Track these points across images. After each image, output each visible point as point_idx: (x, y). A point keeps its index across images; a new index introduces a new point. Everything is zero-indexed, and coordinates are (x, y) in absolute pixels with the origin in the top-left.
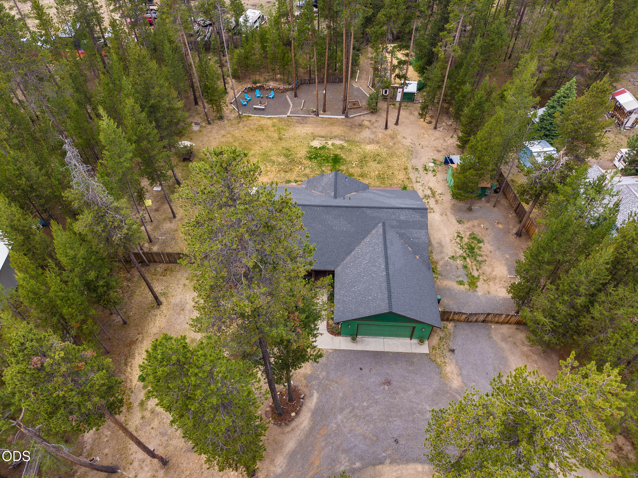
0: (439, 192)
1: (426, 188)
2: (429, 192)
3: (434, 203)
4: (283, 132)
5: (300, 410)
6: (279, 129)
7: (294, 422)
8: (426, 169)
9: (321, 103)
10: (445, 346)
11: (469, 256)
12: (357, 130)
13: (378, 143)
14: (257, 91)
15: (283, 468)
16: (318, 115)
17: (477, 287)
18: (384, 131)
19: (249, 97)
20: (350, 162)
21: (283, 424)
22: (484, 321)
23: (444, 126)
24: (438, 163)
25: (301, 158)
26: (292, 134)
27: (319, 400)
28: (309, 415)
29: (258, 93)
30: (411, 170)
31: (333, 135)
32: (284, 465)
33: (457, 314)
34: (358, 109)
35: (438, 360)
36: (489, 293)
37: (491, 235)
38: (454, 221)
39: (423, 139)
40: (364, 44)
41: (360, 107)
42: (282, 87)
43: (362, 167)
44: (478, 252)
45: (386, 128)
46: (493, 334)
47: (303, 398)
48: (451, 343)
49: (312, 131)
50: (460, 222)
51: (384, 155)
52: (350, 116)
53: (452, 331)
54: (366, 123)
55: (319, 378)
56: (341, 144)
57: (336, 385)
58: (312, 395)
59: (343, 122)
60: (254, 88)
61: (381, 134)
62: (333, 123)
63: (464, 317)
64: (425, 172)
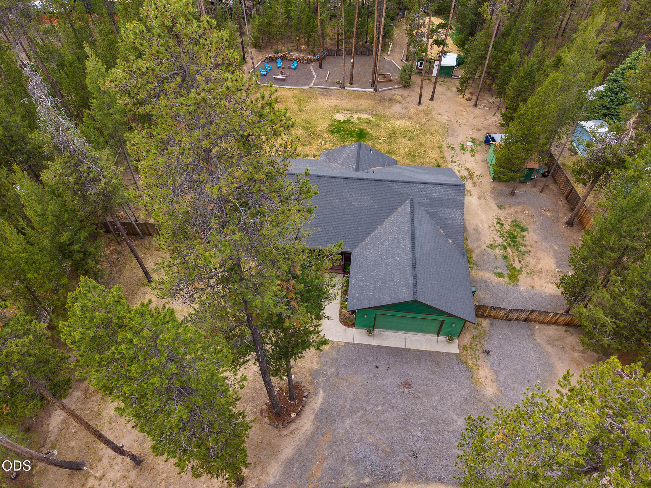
0: (478, 173)
1: (463, 169)
2: (466, 173)
3: (471, 185)
4: (303, 104)
5: (302, 410)
6: (299, 101)
7: (294, 424)
8: (463, 148)
9: (348, 75)
10: (479, 346)
11: (510, 245)
12: (387, 104)
13: (409, 118)
14: (279, 61)
15: (278, 477)
16: (344, 87)
17: (518, 281)
18: (417, 107)
19: (269, 67)
20: (378, 138)
21: (281, 425)
22: (526, 320)
23: (485, 103)
24: (477, 142)
25: (321, 131)
26: (313, 106)
27: (326, 400)
28: (312, 417)
29: (279, 63)
30: (446, 149)
31: (359, 109)
32: (279, 474)
33: (494, 309)
34: (389, 83)
35: (470, 362)
36: (533, 288)
37: (537, 224)
38: (494, 206)
39: (461, 117)
40: (399, 16)
41: (391, 81)
42: (306, 57)
43: (390, 143)
44: (522, 242)
45: (420, 103)
46: (536, 335)
47: (306, 397)
48: (485, 343)
49: (335, 104)
50: (500, 207)
51: (416, 132)
52: (380, 90)
53: (487, 329)
54: (397, 97)
55: (327, 374)
56: (368, 119)
57: (347, 384)
58: (318, 394)
59: (371, 96)
60: (276, 58)
61: (413, 109)
62: (360, 96)
63: (503, 313)
64: (462, 151)
